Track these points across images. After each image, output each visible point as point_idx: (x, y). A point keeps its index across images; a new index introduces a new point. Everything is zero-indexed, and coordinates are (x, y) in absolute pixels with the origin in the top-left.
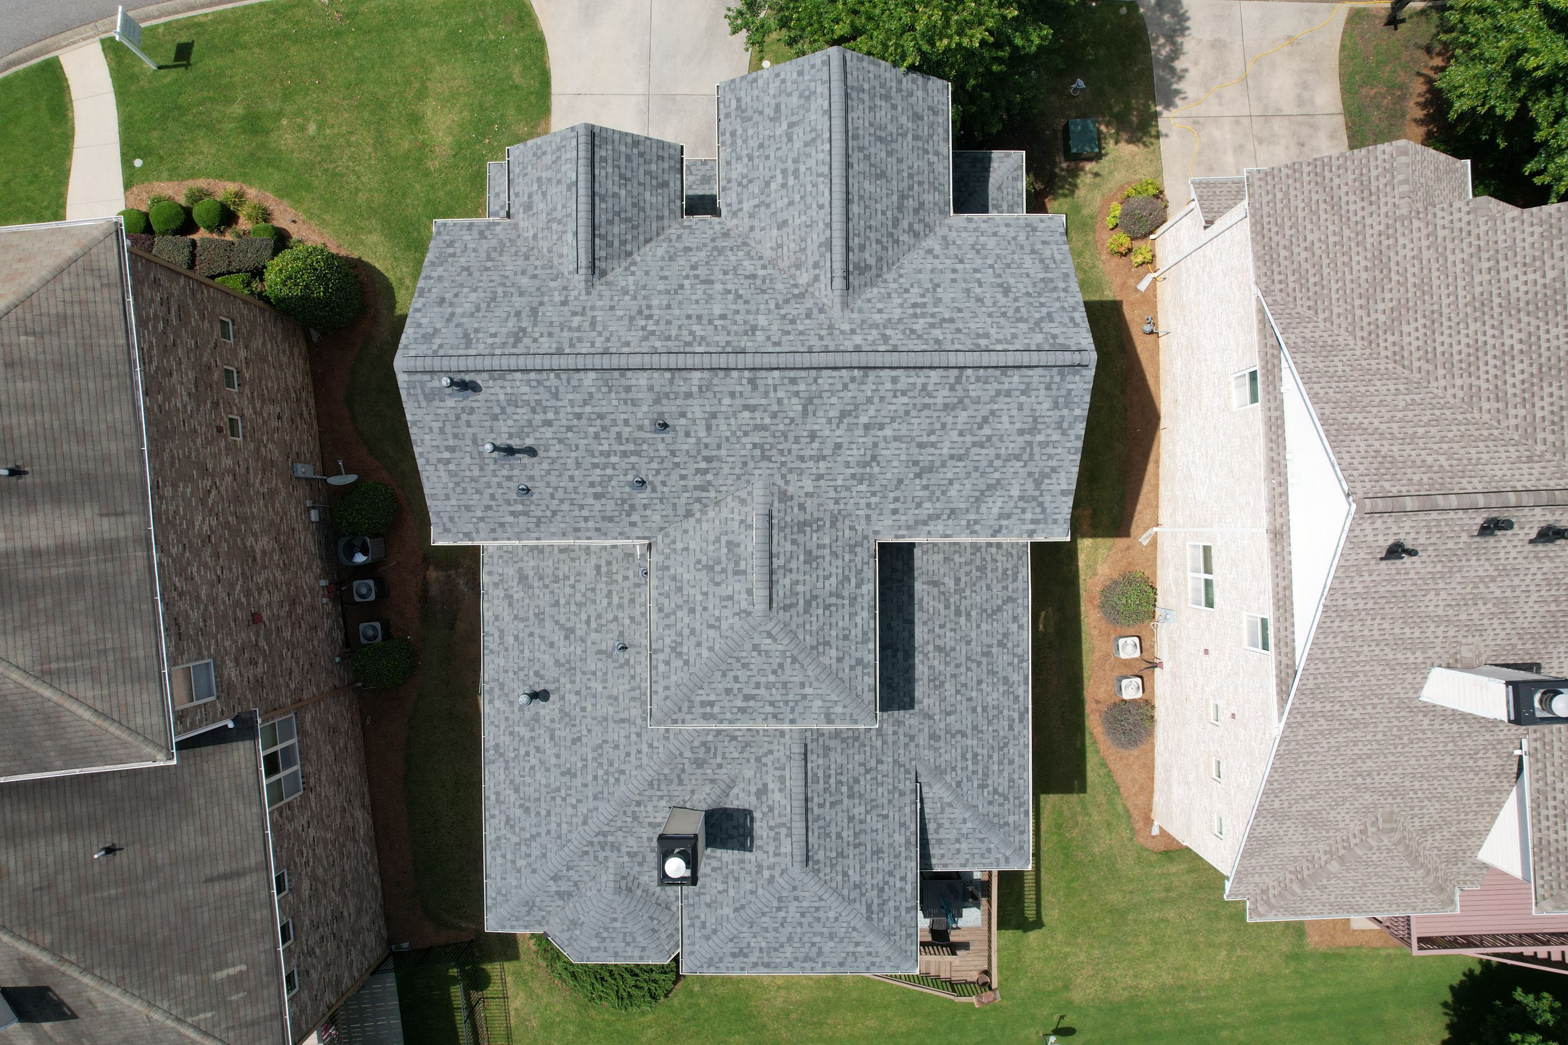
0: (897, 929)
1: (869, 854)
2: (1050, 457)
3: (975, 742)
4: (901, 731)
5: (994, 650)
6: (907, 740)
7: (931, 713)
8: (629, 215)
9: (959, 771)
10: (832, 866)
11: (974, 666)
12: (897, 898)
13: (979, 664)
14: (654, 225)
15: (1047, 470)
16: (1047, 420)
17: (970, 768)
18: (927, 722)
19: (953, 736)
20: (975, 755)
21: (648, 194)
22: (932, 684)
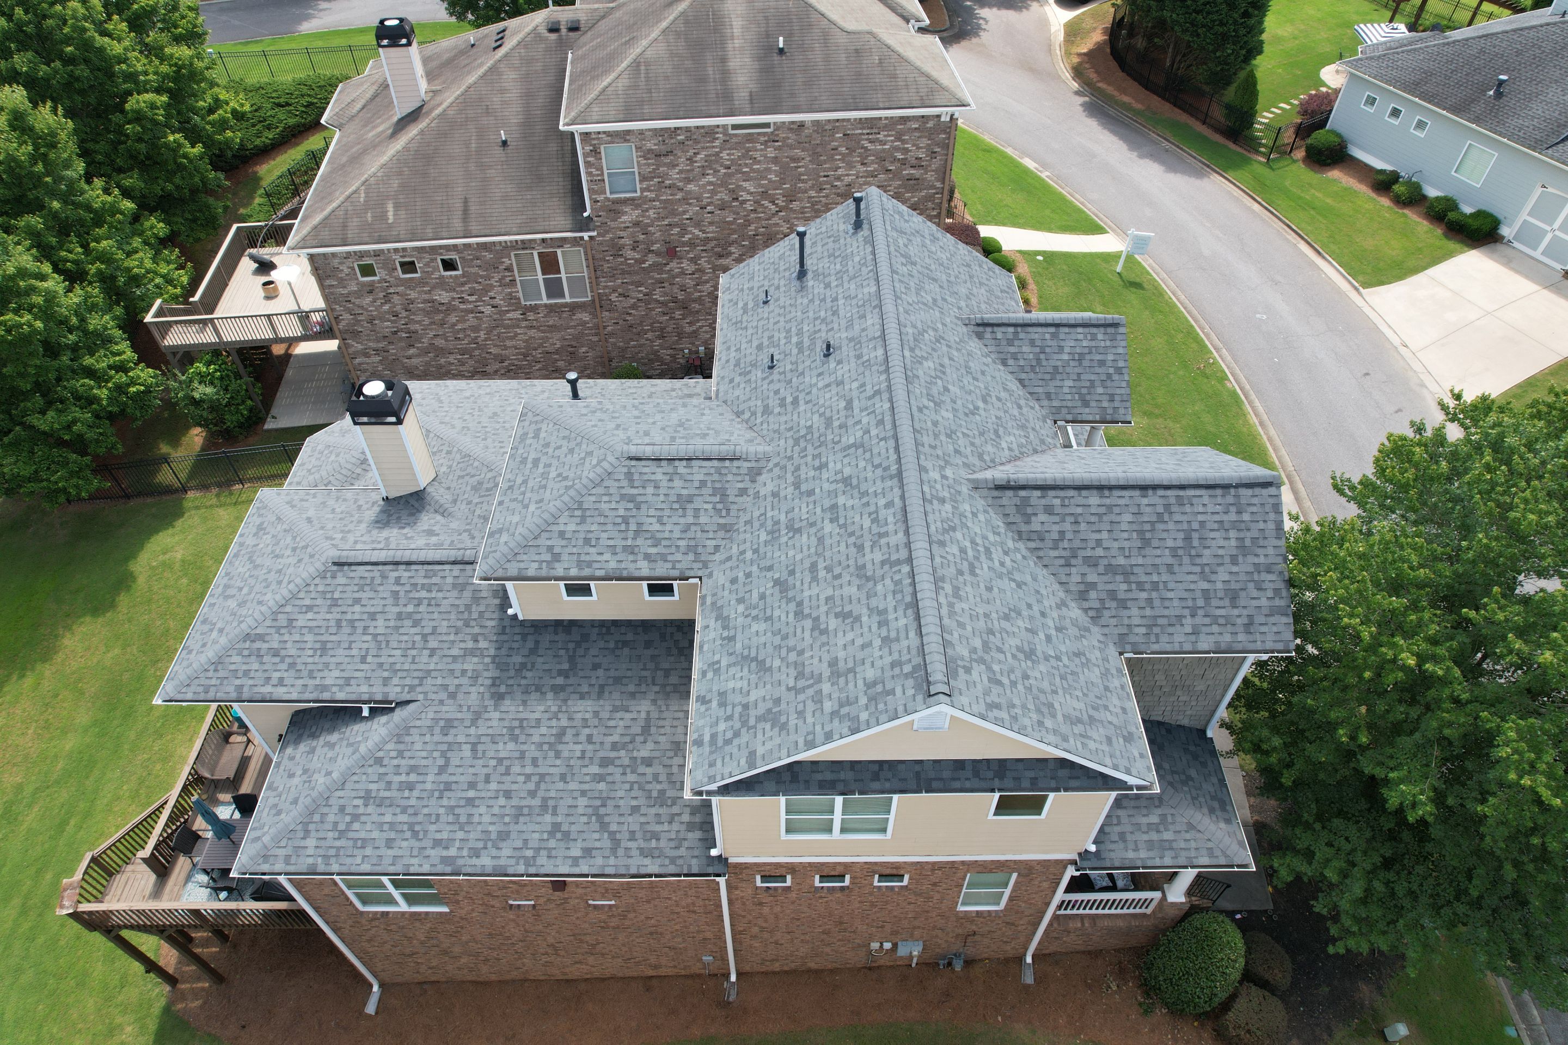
0: (221, 674)
1: (324, 638)
2: (801, 714)
3: (429, 786)
4: (465, 681)
5: (548, 818)
6: (451, 689)
7: (480, 722)
8: (1044, 363)
9: (395, 762)
10: (324, 592)
11: (531, 786)
12: (259, 674)
13: (532, 794)
14: (1040, 390)
15: (783, 719)
16: (851, 685)
17: (397, 779)
18: (469, 716)
19: (444, 754)
20: (411, 787)
21: (1071, 383)
22: (516, 723)
